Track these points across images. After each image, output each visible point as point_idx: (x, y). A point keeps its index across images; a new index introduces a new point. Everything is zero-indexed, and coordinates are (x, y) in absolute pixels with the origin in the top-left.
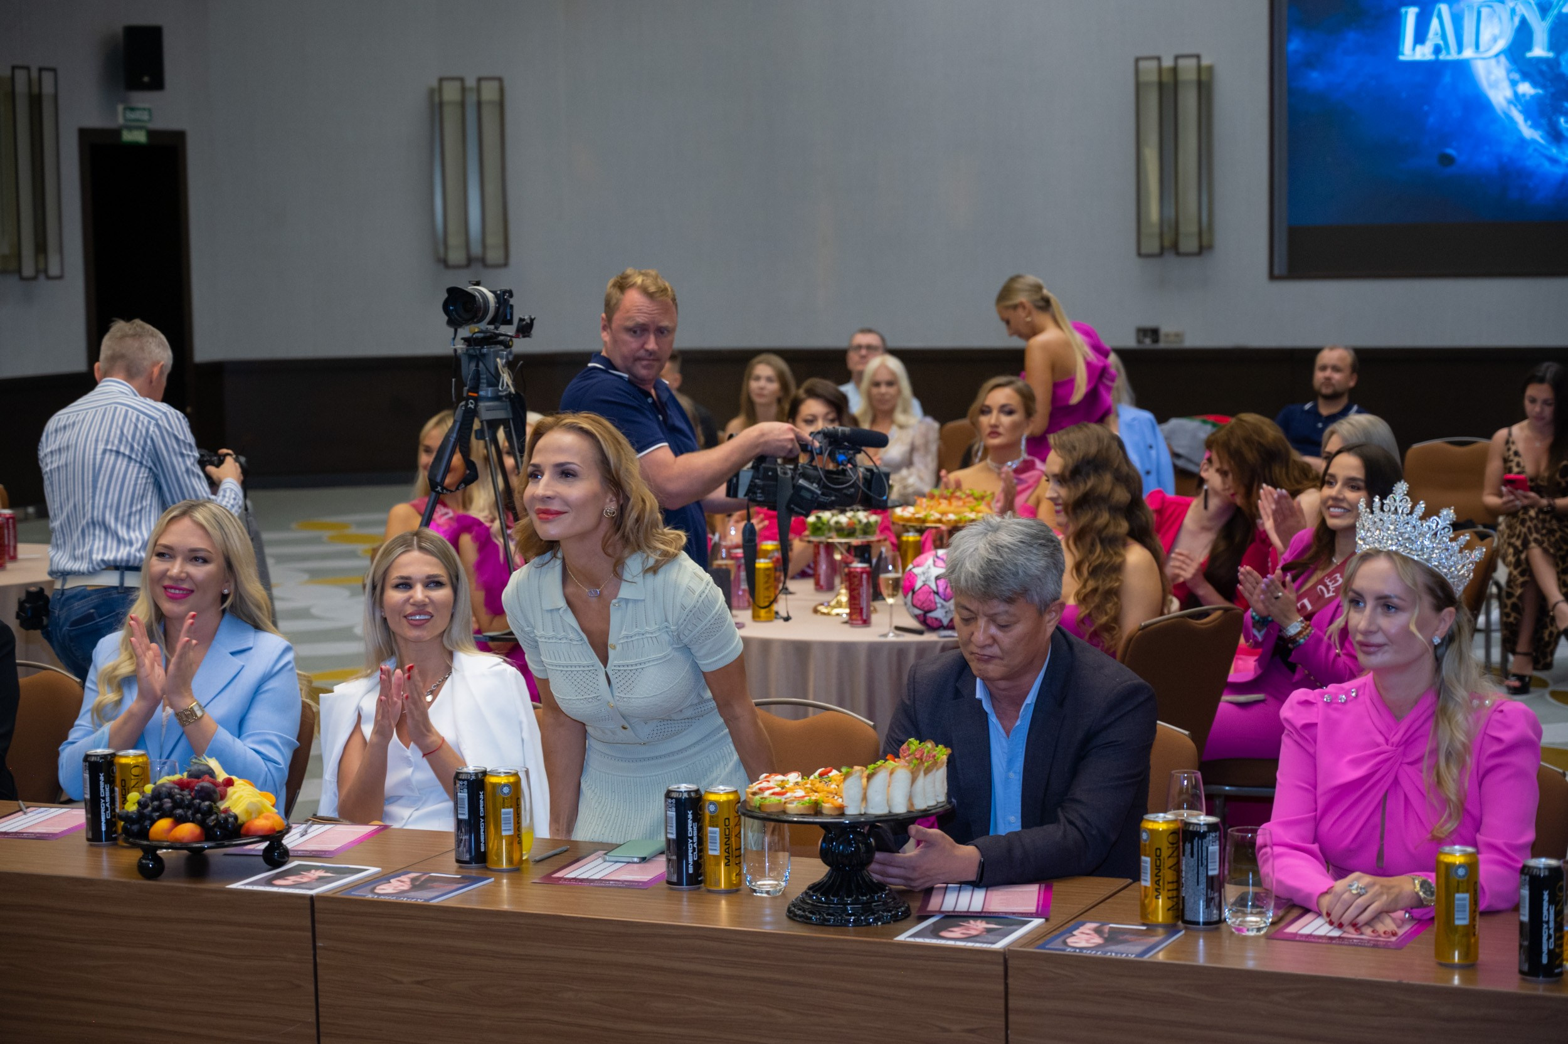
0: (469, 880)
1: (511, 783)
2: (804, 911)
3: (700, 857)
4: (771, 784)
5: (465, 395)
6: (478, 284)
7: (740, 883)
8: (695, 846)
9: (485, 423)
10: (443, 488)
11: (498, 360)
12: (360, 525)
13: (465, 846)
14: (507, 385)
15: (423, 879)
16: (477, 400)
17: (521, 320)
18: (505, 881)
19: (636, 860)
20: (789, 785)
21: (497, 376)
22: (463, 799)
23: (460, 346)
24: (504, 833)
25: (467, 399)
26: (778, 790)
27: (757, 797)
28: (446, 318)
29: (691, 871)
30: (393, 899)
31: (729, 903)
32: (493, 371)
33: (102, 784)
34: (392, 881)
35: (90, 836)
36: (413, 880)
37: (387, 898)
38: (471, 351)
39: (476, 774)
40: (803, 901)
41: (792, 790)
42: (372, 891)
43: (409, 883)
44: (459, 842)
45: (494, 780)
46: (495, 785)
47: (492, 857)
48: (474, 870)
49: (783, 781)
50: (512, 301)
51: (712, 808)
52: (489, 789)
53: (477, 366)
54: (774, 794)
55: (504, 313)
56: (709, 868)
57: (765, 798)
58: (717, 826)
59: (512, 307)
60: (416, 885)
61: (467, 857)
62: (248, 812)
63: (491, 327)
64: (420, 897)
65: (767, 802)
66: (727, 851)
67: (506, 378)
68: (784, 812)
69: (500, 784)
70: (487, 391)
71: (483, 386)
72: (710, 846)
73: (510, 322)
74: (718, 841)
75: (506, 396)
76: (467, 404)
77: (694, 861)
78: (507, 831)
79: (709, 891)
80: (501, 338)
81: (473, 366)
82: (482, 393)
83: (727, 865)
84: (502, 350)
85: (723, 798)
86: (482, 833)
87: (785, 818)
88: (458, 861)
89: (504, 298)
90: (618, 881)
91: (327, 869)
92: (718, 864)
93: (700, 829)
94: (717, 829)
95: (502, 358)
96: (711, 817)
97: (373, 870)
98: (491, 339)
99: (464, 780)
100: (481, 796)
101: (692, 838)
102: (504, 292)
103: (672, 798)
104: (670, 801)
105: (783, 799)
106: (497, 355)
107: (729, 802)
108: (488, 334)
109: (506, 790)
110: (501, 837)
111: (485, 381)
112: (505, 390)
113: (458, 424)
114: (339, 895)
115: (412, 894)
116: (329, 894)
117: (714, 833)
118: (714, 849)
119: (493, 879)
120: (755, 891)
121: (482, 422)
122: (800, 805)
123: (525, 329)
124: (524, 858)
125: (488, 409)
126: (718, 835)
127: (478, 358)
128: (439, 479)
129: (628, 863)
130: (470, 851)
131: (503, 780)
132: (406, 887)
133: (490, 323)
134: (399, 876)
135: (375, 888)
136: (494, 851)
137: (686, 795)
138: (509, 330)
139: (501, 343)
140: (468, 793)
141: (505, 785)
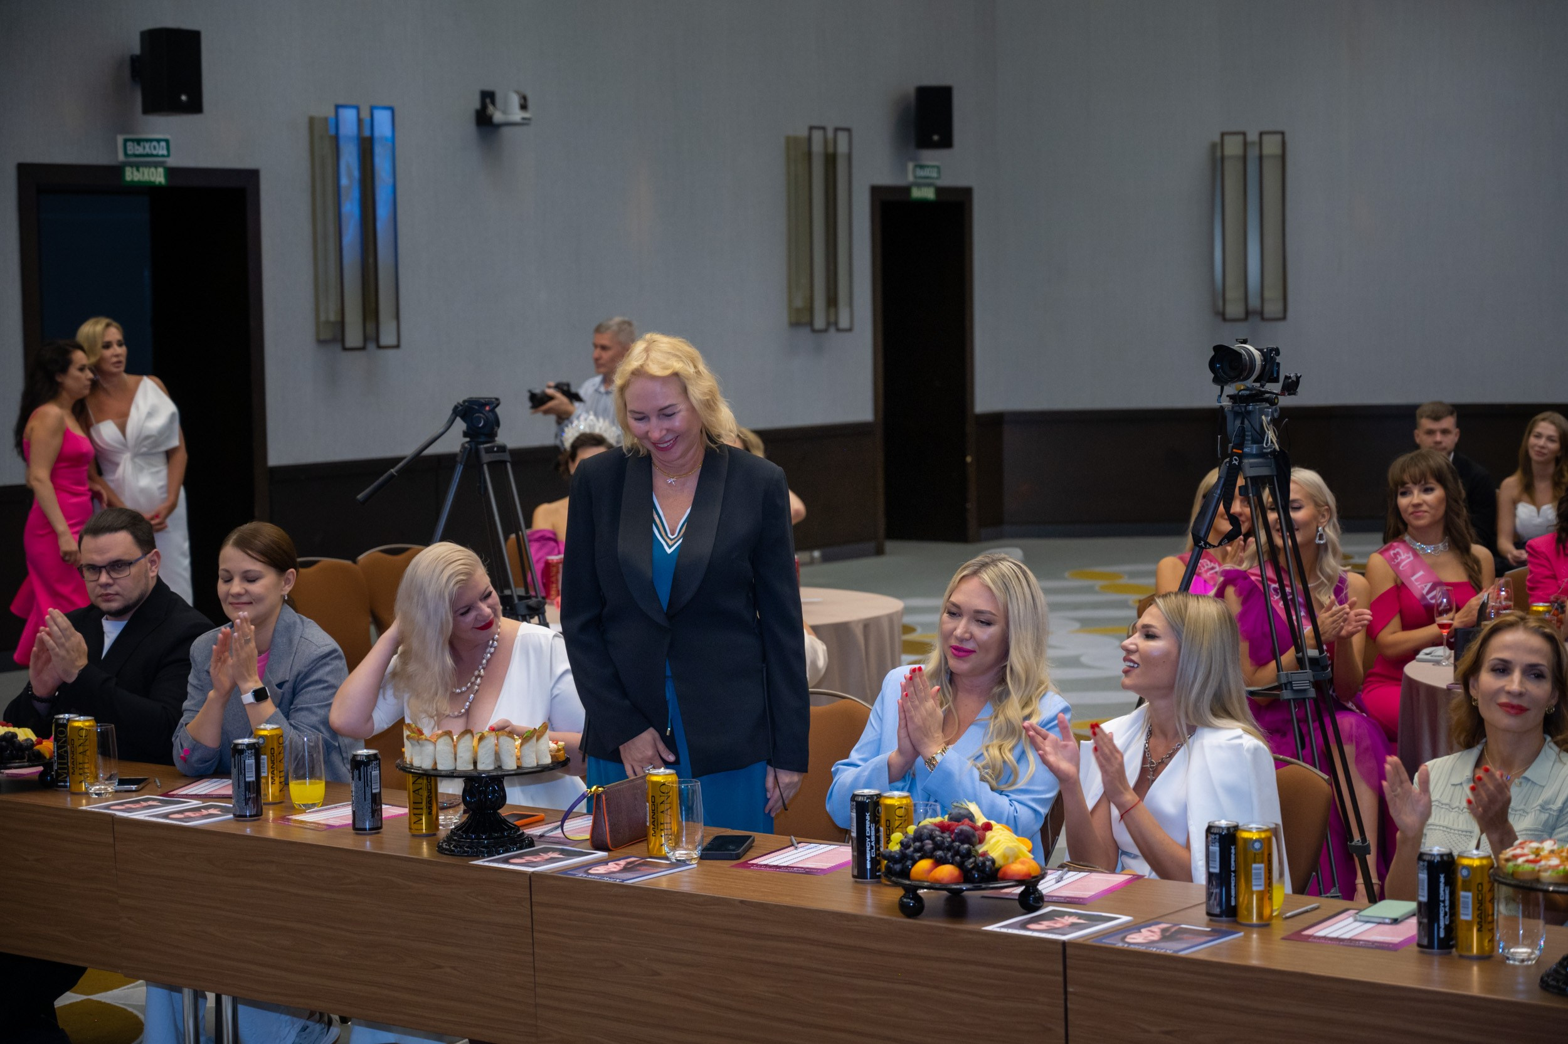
0: (1217, 933)
1: (1263, 839)
2: (1558, 981)
3: (1451, 921)
4: (1526, 851)
5: (1229, 452)
6: (1245, 342)
7: (1492, 949)
8: (1447, 909)
9: (1249, 480)
10: (1206, 543)
11: (1263, 417)
12: (1133, 575)
13: (1215, 899)
14: (1272, 442)
15: (1173, 930)
16: (1241, 457)
17: (1287, 378)
18: (1255, 936)
19: (1387, 921)
20: (1544, 853)
21: (1262, 433)
22: (1214, 853)
23: (1226, 403)
24: (1255, 889)
25: (1231, 456)
26: (1532, 857)
27: (1510, 864)
28: (1213, 375)
29: (1442, 935)
30: (1142, 949)
31: (1481, 970)
32: (1257, 427)
33: (868, 823)
34: (1143, 930)
35: (856, 873)
36: (1164, 931)
37: (1137, 948)
38: (1237, 409)
39: (1228, 828)
40: (1556, 971)
41: (1547, 858)
42: (1123, 939)
43: (1159, 934)
44: (1209, 895)
45: (1245, 835)
46: (1246, 840)
47: (1242, 911)
48: (1224, 924)
49: (1538, 849)
50: (1278, 359)
51: (1465, 872)
52: (1240, 843)
53: (1242, 423)
54: (1528, 861)
55: (1270, 370)
56: (1461, 933)
57: (1518, 866)
58: (1469, 890)
59: (1278, 364)
60: (1166, 936)
61: (1217, 910)
62: (1005, 857)
63: (1258, 385)
64: (1169, 948)
65: (1520, 869)
66: (1480, 916)
67: (1271, 435)
68: (1538, 880)
69: (1251, 839)
70: (1252, 448)
71: (1248, 443)
72: (1461, 910)
73: (1276, 380)
74: (1470, 906)
75: (1270, 453)
76: (1231, 460)
77: (1445, 925)
78: (1258, 886)
79: (1461, 957)
80: (1267, 395)
81: (1238, 423)
82: (1246, 450)
83: (1479, 930)
84: (1268, 408)
85: (1476, 863)
86: (1233, 887)
87: (1539, 886)
88: (1208, 914)
89: (1270, 356)
90: (1368, 941)
91: (1080, 916)
92: (1471, 930)
93: (1453, 894)
94: (1470, 894)
95: (1267, 416)
96: (1464, 882)
97: (1125, 919)
98: (1257, 397)
99: (1215, 834)
100: (1233, 851)
101: (1444, 901)
102: (1272, 350)
103: (1424, 861)
104: (1421, 863)
105: (1537, 867)
106: (1262, 412)
107: (1481, 867)
108: (1254, 392)
109: (1257, 845)
110: (1252, 893)
111: (1250, 438)
112: (1270, 447)
113: (1222, 481)
114: (1090, 942)
115: (1162, 945)
116: (1081, 940)
117: (1466, 897)
118: (1466, 915)
119: (1242, 934)
120: (1508, 958)
121: (1246, 478)
122: (1554, 874)
123: (1291, 386)
124: (1275, 914)
125: (1252, 466)
126: (1470, 901)
127: (1244, 415)
128: (1202, 534)
129: (1379, 923)
130: (1220, 904)
131: (1255, 836)
132: (1156, 937)
133: (1255, 381)
134: (1150, 926)
135: (1125, 937)
136: (1244, 906)
137: (1438, 859)
138: (1275, 388)
139: (1267, 400)
140: (1220, 846)
141: (1257, 840)
